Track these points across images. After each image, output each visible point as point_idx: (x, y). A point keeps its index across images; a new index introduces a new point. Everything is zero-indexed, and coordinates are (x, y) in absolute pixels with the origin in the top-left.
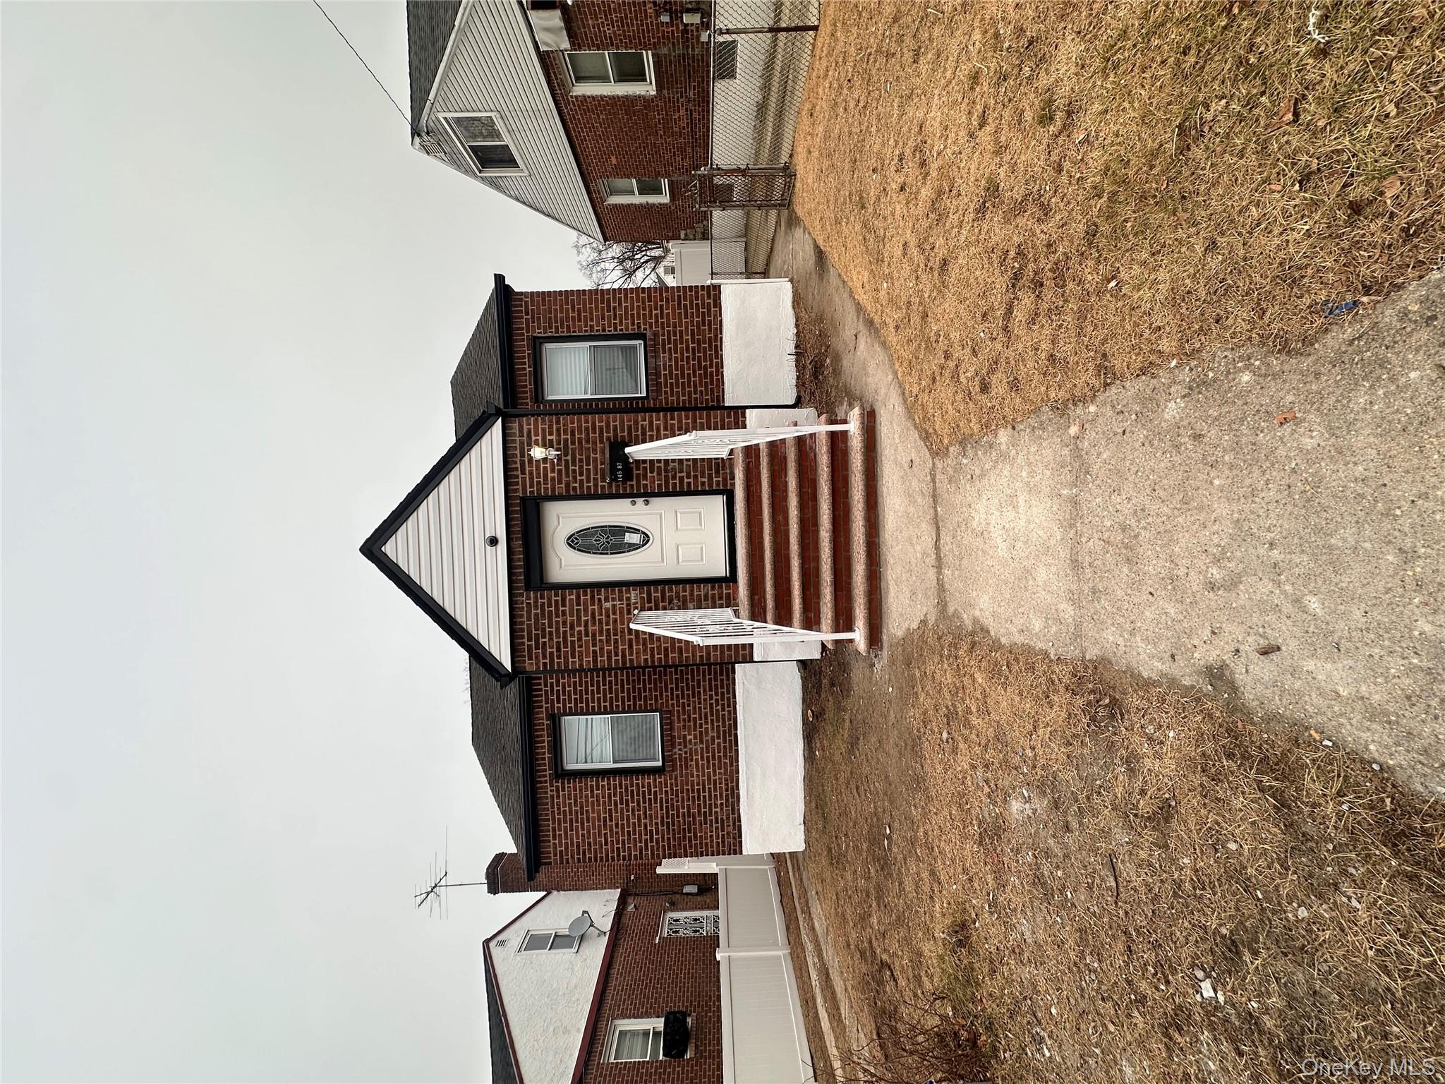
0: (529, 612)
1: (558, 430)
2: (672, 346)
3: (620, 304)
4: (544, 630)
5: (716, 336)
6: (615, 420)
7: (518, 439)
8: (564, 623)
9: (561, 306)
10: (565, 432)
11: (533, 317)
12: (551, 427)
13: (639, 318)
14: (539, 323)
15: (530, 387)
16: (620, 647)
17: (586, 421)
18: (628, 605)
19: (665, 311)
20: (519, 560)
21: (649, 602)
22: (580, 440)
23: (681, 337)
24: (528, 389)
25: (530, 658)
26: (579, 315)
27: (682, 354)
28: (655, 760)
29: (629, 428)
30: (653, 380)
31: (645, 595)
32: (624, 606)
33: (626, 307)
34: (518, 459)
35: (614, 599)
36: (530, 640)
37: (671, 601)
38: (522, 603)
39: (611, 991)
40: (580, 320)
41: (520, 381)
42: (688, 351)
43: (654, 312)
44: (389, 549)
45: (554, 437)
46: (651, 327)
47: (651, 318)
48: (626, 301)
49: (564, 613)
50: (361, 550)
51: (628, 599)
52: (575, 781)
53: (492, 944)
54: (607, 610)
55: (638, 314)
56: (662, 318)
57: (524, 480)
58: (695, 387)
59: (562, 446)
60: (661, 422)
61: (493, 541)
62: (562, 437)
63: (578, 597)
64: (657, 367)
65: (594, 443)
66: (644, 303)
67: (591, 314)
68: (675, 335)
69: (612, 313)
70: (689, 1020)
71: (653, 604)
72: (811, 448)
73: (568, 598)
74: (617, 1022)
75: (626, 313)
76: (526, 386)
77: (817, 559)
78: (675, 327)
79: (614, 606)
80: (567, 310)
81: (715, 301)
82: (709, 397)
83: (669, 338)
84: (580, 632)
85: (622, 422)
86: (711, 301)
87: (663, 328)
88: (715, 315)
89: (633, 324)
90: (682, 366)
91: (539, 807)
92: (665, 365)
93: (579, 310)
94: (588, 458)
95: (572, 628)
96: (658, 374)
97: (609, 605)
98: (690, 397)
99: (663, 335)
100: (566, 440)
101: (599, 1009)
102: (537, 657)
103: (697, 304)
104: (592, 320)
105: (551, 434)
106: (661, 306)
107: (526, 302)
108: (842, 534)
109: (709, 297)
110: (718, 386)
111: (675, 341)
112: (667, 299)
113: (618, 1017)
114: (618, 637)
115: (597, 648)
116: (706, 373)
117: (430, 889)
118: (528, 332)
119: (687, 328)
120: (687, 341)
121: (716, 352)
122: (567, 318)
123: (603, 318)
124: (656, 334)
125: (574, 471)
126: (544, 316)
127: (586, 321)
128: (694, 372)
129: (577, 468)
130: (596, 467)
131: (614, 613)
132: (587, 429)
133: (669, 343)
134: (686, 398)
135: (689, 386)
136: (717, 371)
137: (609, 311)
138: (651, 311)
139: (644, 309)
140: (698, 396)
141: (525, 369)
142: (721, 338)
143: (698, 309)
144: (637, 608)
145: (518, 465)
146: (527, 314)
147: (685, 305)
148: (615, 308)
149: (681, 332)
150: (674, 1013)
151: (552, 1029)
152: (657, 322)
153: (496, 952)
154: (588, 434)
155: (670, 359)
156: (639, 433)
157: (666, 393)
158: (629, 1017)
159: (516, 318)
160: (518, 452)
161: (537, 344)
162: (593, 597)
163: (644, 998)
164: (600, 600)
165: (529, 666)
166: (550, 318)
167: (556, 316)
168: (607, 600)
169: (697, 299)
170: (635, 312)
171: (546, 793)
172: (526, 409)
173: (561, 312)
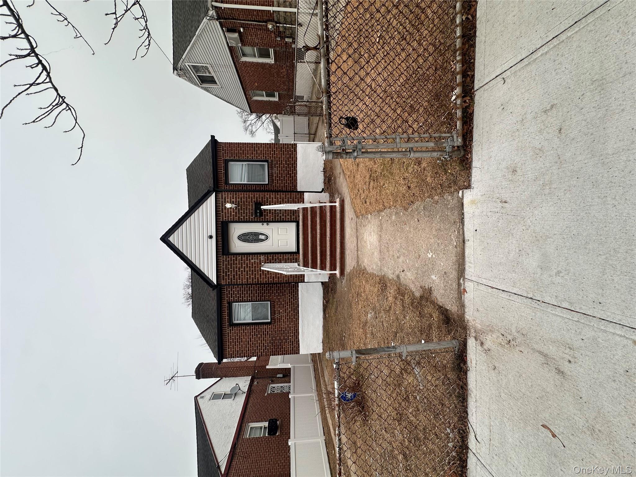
0: (223, 263)
1: (236, 197)
2: (278, 165)
3: (259, 149)
4: (229, 270)
5: (295, 163)
6: (257, 195)
7: (221, 200)
8: (236, 267)
9: (236, 148)
10: (239, 198)
11: (225, 152)
12: (233, 196)
13: (266, 155)
14: (228, 154)
15: (223, 178)
16: (257, 276)
17: (246, 195)
18: (260, 261)
19: (276, 152)
20: (220, 244)
21: (268, 260)
22: (244, 201)
23: (282, 162)
24: (223, 179)
25: (223, 280)
26: (243, 152)
27: (282, 169)
28: (268, 319)
29: (262, 197)
30: (271, 178)
31: (266, 258)
32: (259, 261)
33: (261, 150)
34: (221, 208)
35: (255, 259)
36: (223, 273)
37: (275, 260)
38: (221, 260)
39: (247, 413)
40: (243, 154)
41: (220, 176)
42: (284, 168)
43: (272, 152)
44: (171, 239)
45: (234, 200)
46: (270, 158)
47: (270, 154)
48: (261, 148)
49: (236, 264)
50: (160, 239)
51: (260, 259)
52: (237, 327)
53: (198, 398)
54: (252, 263)
55: (266, 153)
56: (275, 155)
57: (223, 215)
58: (286, 181)
59: (237, 203)
60: (274, 196)
61: (211, 237)
62: (237, 200)
63: (242, 258)
64: (272, 173)
65: (249, 202)
66: (268, 149)
67: (248, 152)
68: (279, 161)
69: (256, 152)
70: (278, 422)
71: (269, 261)
72: (324, 210)
73: (238, 258)
74: (250, 424)
75: (261, 152)
76: (222, 178)
77: (326, 247)
78: (279, 158)
79: (255, 261)
80: (239, 150)
81: (295, 150)
82: (291, 185)
83: (277, 162)
84: (242, 271)
85: (259, 195)
86: (293, 150)
87: (275, 159)
88: (295, 155)
89: (264, 157)
90: (282, 173)
91: (223, 335)
92: (275, 172)
93: (243, 150)
94: (247, 208)
95: (239, 269)
96: (272, 176)
97: (253, 261)
98: (284, 184)
99: (275, 161)
100: (239, 201)
101: (242, 419)
102: (226, 280)
103: (288, 150)
104: (248, 154)
105: (233, 199)
106: (275, 150)
107: (223, 146)
109: (292, 148)
110: (295, 181)
111: (279, 163)
112: (277, 148)
113: (250, 422)
114: (256, 273)
115: (248, 277)
116: (290, 176)
117: (171, 378)
118: (223, 157)
119: (284, 159)
120: (284, 164)
121: (295, 168)
122: (239, 153)
123: (252, 154)
124: (272, 161)
125: (241, 212)
126: (230, 152)
127: (246, 155)
128: (286, 175)
129: (243, 211)
130: (249, 211)
131: (255, 264)
132: (246, 197)
133: (277, 164)
134: (283, 185)
135: (284, 181)
136: (295, 175)
137: (255, 151)
138: (270, 152)
139: (268, 151)
140: (287, 184)
141: (222, 172)
142: (297, 163)
143: (288, 153)
144: (263, 262)
145: (221, 210)
146: (223, 151)
147: (283, 151)
148: (257, 150)
149: (282, 160)
150: (272, 419)
151: (223, 427)
152: (273, 156)
153: (200, 401)
154: (247, 199)
155: (277, 170)
156: (266, 199)
157: (275, 183)
158: (255, 422)
159: (219, 152)
160: (221, 205)
161: (226, 162)
162: (247, 258)
163: (261, 415)
164: (250, 259)
165: (223, 282)
166: (232, 153)
167: (234, 152)
168: (252, 259)
169: (288, 149)
170: (264, 152)
171: (226, 332)
172: (222, 187)
173: (236, 151)
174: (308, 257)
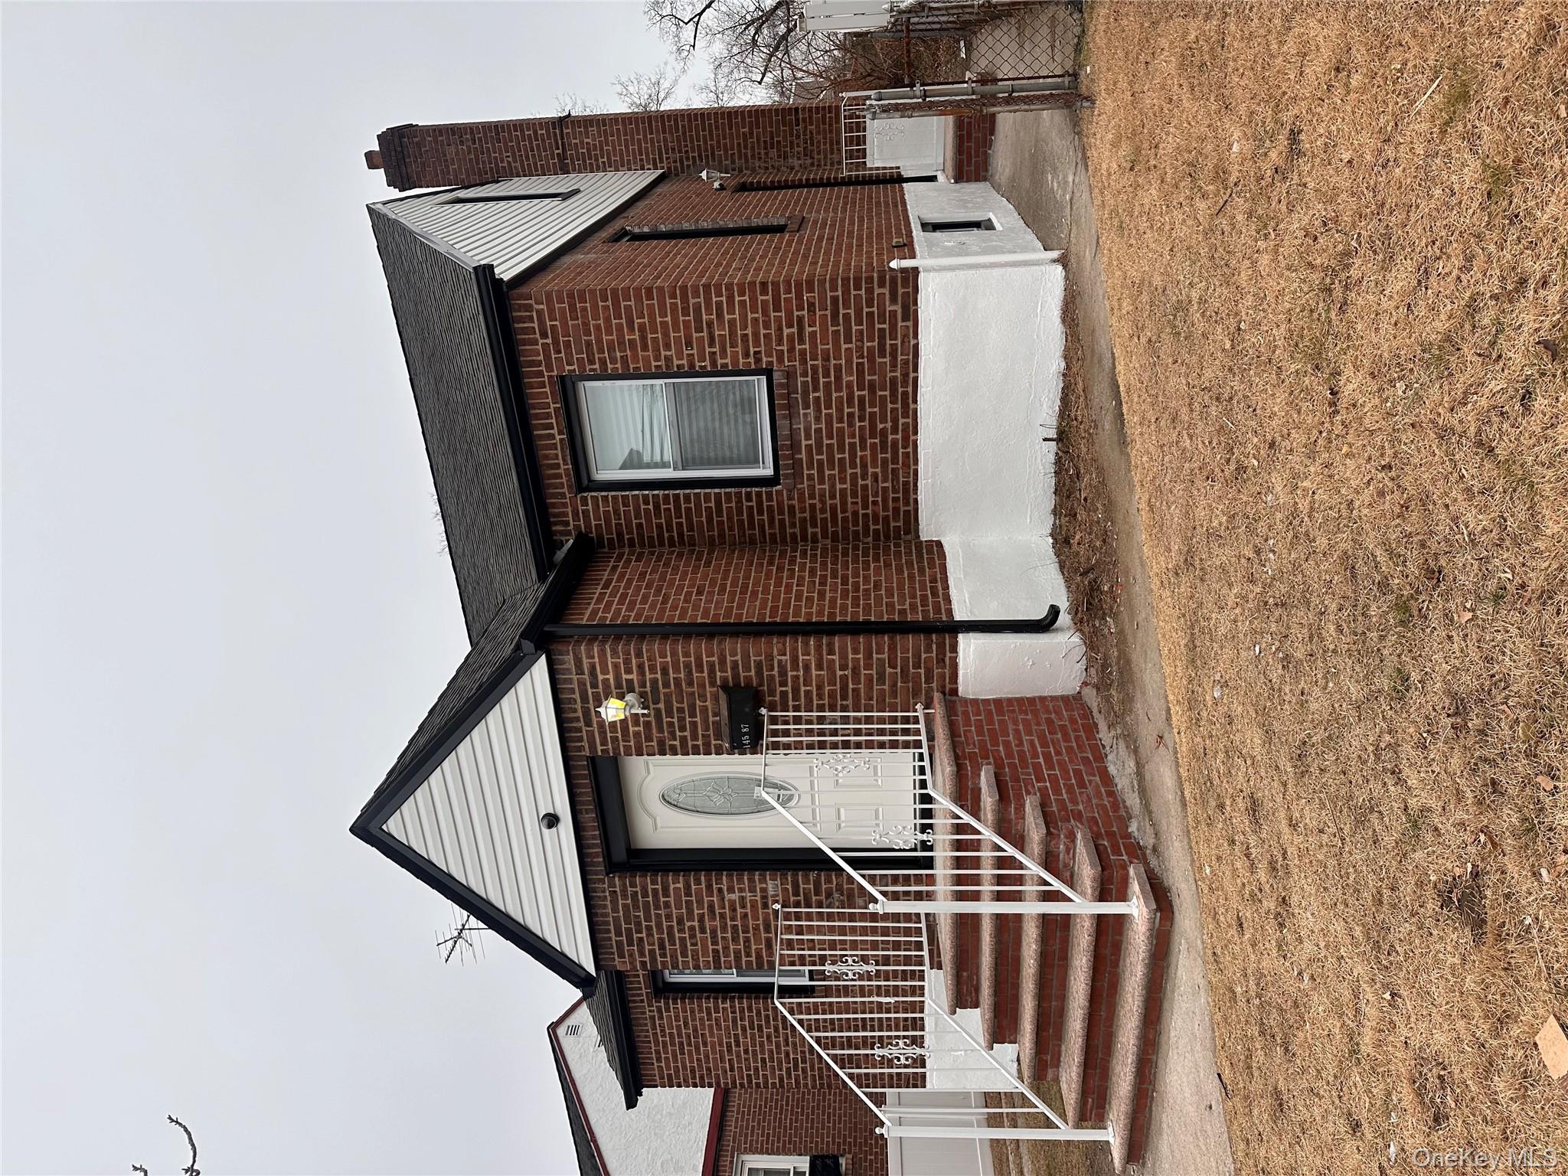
0: (614, 902)
1: (640, 667)
2: (821, 394)
3: (720, 316)
4: (638, 924)
5: (906, 375)
6: (735, 650)
7: (575, 677)
8: (669, 917)
9: (607, 320)
10: (652, 669)
11: (556, 342)
12: (627, 662)
13: (757, 343)
14: (569, 354)
15: (565, 467)
16: (754, 947)
17: (687, 654)
18: (764, 897)
19: (808, 330)
20: (594, 837)
21: (796, 893)
22: (677, 681)
23: (838, 378)
24: (561, 471)
25: (621, 956)
26: (643, 338)
27: (840, 410)
29: (759, 665)
30: (786, 457)
31: (789, 887)
32: (758, 898)
33: (732, 322)
34: (579, 706)
35: (741, 890)
36: (618, 933)
37: (829, 895)
38: (604, 891)
39: (732, 1116)
40: (645, 348)
41: (547, 457)
42: (850, 404)
43: (786, 331)
45: (634, 676)
46: (780, 360)
47: (780, 342)
48: (731, 311)
49: (667, 905)
50: (351, 830)
51: (764, 890)
52: (683, 1001)
53: (561, 1031)
54: (732, 903)
55: (756, 335)
56: (801, 341)
57: (591, 735)
58: (864, 466)
59: (648, 689)
60: (812, 659)
61: (552, 820)
62: (648, 676)
63: (688, 887)
64: (793, 435)
65: (702, 686)
66: (765, 313)
67: (666, 335)
68: (827, 375)
69: (705, 334)
70: (842, 1161)
71: (801, 898)
73: (672, 886)
74: (745, 1157)
75: (733, 333)
76: (558, 466)
78: (826, 359)
79: (742, 898)
80: (620, 328)
81: (906, 308)
82: (888, 484)
83: (815, 380)
84: (692, 928)
85: (746, 657)
86: (898, 308)
87: (804, 362)
88: (905, 336)
89: (747, 355)
90: (841, 431)
91: (634, 1022)
92: (807, 430)
93: (642, 327)
94: (692, 707)
95: (680, 922)
96: (795, 446)
97: (735, 896)
98: (854, 483)
99: (805, 374)
100: (654, 682)
101: (719, 1139)
102: (631, 955)
103: (870, 315)
104: (668, 347)
105: (629, 671)
106: (800, 319)
107: (540, 313)
108: (1103, 1007)
109: (894, 300)
110: (906, 465)
111: (827, 385)
112: (811, 305)
113: (746, 1152)
114: (750, 935)
115: (720, 947)
116: (884, 443)
118: (549, 368)
119: (849, 361)
120: (849, 385)
121: (905, 405)
122: (621, 343)
123: (689, 344)
124: (790, 375)
125: (671, 725)
126: (578, 341)
127: (657, 350)
128: (863, 440)
129: (675, 720)
130: (705, 721)
131: (743, 907)
132: (688, 666)
133: (816, 389)
134: (848, 486)
135: (853, 465)
136: (906, 438)
137: (699, 330)
138: (780, 329)
139: (767, 326)
140: (869, 482)
141: (552, 436)
142: (916, 380)
143: (871, 325)
144: (777, 902)
145: (580, 714)
146: (544, 335)
147: (847, 317)
148: (710, 324)
149: (838, 368)
150: (823, 1157)
151: (659, 1164)
152: (791, 350)
153: (567, 1042)
154: (690, 673)
155: (818, 419)
156: (775, 672)
157: (810, 477)
158: (761, 1153)
159: (525, 342)
160: (577, 696)
161: (567, 392)
162: (709, 887)
163: (780, 1128)
164: (720, 890)
165: (619, 964)
166: (589, 344)
167: (599, 340)
168: (731, 890)
169: (870, 304)
170: (749, 331)
171: (645, 1013)
172: (565, 505)
173: (609, 332)
174: (978, 967)
